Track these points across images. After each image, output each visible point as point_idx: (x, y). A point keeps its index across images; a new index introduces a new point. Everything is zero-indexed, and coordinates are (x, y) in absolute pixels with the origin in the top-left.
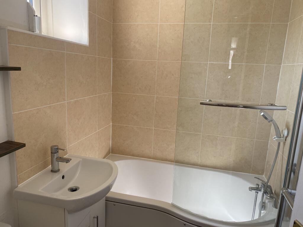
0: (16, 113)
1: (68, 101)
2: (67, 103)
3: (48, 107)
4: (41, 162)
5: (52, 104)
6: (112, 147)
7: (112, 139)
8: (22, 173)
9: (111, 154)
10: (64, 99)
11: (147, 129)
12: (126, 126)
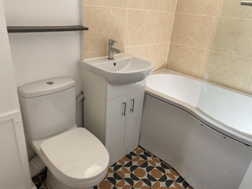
0: (85, 5)
1: (129, 9)
2: (128, 9)
3: (111, 8)
4: (103, 50)
5: (115, 7)
6: (167, 63)
7: (168, 57)
8: (87, 52)
9: (165, 69)
10: (126, 6)
11: (200, 50)
12: (182, 46)
